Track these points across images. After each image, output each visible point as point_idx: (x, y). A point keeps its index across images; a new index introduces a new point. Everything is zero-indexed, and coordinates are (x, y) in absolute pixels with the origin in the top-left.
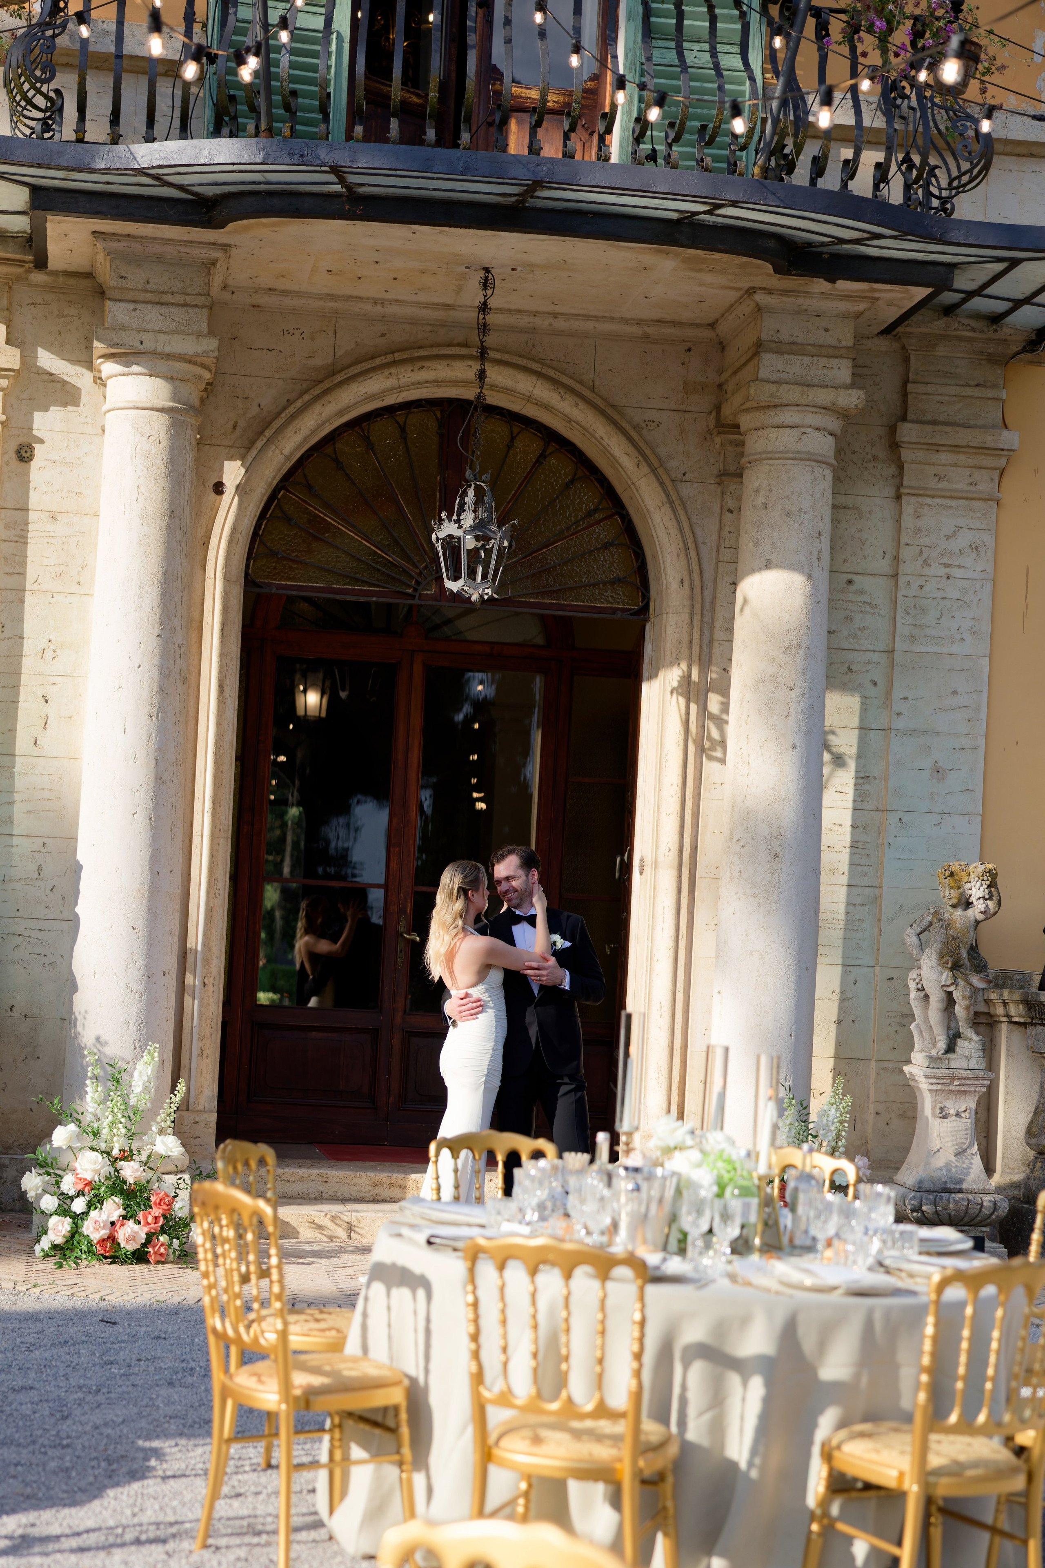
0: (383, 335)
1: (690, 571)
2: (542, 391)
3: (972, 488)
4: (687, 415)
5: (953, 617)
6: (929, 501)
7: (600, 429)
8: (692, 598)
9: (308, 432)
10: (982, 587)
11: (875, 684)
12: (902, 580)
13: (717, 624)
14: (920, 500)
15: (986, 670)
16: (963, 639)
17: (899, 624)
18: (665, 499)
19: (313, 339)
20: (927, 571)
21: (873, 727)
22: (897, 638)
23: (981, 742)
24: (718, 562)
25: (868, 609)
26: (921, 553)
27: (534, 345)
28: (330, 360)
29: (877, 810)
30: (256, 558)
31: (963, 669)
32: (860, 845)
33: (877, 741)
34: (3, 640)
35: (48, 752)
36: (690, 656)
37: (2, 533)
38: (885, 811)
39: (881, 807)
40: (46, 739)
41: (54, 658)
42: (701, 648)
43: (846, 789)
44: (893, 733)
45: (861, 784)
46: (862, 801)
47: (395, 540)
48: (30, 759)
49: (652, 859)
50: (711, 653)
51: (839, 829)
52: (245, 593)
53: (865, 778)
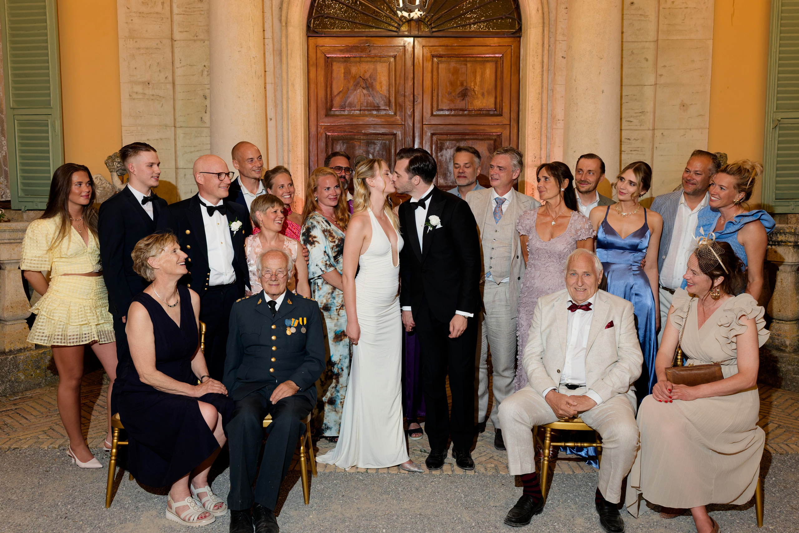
1: (542, 3)
5: (692, 18)
8: (543, 19)
11: (647, 60)
13: (558, 32)
15: (711, 47)
16: (697, 30)
17: (661, 25)
21: (646, 84)
22: (660, 33)
23: (708, 88)
25: (643, 18)
29: (649, 130)
30: (315, 19)
31: (697, 48)
32: (639, 149)
33: (649, 92)
34: (181, 67)
35: (208, 124)
36: (543, 51)
37: (176, 10)
38: (654, 129)
39: (651, 128)
40: (207, 118)
41: (208, 75)
42: (549, 46)
43: (631, 119)
44: (657, 85)
45: (640, 116)
46: (641, 125)
47: (387, 4)
48: (199, 129)
49: (526, 163)
50: (555, 48)
51: (628, 141)
52: (308, 37)
53: (642, 112)
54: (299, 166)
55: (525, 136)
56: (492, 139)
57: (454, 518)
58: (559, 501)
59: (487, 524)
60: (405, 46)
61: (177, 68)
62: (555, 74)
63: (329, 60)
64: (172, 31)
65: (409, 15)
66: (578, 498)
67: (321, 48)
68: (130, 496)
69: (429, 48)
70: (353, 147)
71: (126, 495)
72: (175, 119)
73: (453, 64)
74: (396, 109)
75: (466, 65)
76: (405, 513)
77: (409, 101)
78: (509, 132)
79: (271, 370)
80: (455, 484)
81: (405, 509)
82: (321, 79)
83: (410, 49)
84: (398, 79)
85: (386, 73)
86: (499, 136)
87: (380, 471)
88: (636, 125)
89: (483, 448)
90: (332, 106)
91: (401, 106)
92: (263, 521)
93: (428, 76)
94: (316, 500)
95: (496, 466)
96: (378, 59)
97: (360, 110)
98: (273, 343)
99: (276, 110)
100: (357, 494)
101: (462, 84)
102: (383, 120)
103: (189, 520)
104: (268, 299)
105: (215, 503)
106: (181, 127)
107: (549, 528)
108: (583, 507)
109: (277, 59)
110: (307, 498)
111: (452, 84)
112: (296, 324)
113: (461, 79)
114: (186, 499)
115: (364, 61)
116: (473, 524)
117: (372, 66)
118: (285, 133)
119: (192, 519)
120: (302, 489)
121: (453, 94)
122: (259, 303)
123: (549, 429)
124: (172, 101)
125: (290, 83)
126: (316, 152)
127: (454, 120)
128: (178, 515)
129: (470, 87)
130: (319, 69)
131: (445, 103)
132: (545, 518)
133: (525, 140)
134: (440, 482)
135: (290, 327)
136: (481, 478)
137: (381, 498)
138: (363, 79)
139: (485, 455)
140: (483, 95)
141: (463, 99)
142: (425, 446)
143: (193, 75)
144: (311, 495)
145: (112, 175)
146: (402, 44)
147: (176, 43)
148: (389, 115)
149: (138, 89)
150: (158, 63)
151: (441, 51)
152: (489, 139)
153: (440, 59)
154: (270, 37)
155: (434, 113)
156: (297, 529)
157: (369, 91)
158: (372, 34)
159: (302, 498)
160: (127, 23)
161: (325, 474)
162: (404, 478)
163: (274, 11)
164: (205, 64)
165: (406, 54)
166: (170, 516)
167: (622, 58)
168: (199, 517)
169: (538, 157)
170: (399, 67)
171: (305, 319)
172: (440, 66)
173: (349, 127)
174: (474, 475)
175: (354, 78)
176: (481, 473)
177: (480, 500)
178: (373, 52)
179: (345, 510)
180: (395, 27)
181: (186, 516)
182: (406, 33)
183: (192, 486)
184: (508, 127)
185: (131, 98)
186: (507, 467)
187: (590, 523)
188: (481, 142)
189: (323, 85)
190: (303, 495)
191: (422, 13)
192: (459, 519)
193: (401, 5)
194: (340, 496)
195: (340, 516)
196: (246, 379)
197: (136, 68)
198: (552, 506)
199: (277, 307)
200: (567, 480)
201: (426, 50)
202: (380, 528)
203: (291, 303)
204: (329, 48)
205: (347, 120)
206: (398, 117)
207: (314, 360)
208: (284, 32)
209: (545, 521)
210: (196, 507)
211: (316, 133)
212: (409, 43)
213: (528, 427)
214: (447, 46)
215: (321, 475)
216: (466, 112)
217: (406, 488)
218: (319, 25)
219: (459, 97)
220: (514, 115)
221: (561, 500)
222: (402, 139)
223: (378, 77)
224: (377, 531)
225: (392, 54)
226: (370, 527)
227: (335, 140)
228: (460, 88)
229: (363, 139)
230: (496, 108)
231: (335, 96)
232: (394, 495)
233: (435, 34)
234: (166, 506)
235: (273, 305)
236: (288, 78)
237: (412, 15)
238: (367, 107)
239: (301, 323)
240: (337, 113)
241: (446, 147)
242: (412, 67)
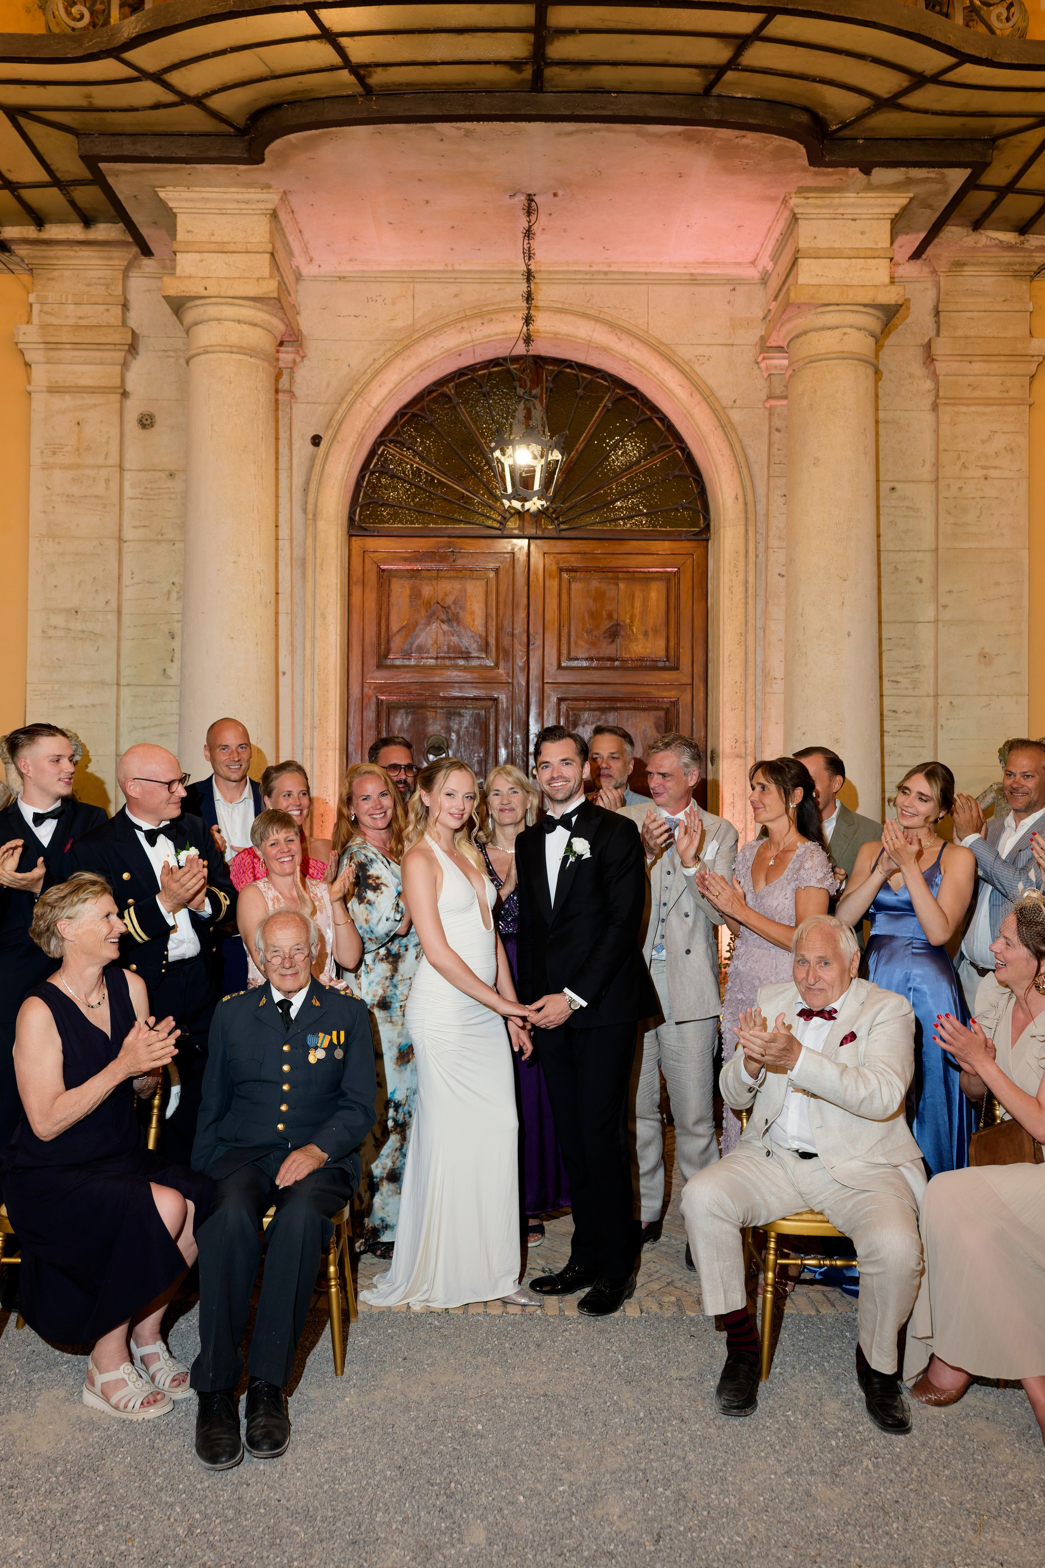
0: (456, 296)
1: (743, 488)
2: (601, 336)
3: (1005, 395)
4: (735, 348)
5: (992, 514)
6: (963, 409)
7: (655, 364)
8: (746, 512)
9: (392, 386)
10: (1018, 485)
11: (921, 581)
12: (942, 483)
13: (771, 534)
14: (956, 409)
15: (1026, 561)
16: (1002, 534)
17: (941, 524)
18: (717, 424)
19: (394, 304)
20: (966, 474)
21: (921, 620)
22: (940, 537)
23: (1025, 627)
24: (769, 477)
25: (911, 513)
26: (959, 457)
27: (592, 295)
28: (410, 322)
29: (928, 696)
30: (362, 507)
31: (1004, 562)
32: (913, 729)
33: (926, 633)
34: (133, 585)
35: (176, 681)
36: (746, 564)
37: (128, 491)
38: (936, 696)
39: (931, 693)
40: (174, 670)
41: (178, 599)
42: (757, 556)
43: (898, 678)
44: (940, 624)
45: (912, 673)
46: (914, 688)
47: (485, 485)
48: (160, 689)
49: (721, 750)
50: (767, 560)
51: (894, 714)
52: (351, 536)
53: (916, 667)
54: (331, 753)
55: (718, 706)
56: (662, 709)
57: (605, 1403)
58: (794, 1368)
59: (666, 1414)
60: (513, 553)
61: (127, 586)
62: (767, 602)
63: (385, 574)
64: (121, 525)
65: (523, 506)
66: (828, 1362)
67: (372, 555)
68: (16, 1360)
69: (554, 557)
70: (424, 721)
71: (10, 1358)
72: (118, 672)
73: (595, 584)
74: (498, 657)
75: (617, 585)
76: (517, 1393)
77: (521, 644)
78: (690, 696)
79: (280, 1127)
80: (607, 1335)
81: (518, 1385)
82: (371, 604)
83: (522, 557)
84: (501, 606)
85: (481, 597)
86: (675, 704)
87: (471, 1310)
88: (907, 688)
89: (654, 1265)
90: (388, 651)
91: (506, 652)
92: (261, 1416)
93: (552, 604)
94: (357, 1368)
95: (678, 1300)
96: (468, 573)
97: (437, 658)
98: (285, 1077)
99: (293, 658)
100: (430, 1356)
101: (610, 616)
102: (475, 675)
103: (126, 1407)
104: (277, 996)
105: (173, 1374)
106: (129, 685)
107: (778, 1422)
108: (837, 1379)
109: (297, 572)
110: (340, 1362)
111: (593, 615)
112: (326, 1044)
113: (609, 608)
114: (121, 1368)
115: (444, 577)
116: (642, 1415)
117: (457, 585)
118: (308, 699)
119: (131, 1405)
120: (330, 1346)
121: (596, 633)
122: (261, 1004)
123: (773, 1234)
124: (115, 642)
125: (318, 613)
126: (360, 729)
127: (596, 676)
128: (105, 1396)
129: (624, 621)
130: (367, 590)
131: (582, 647)
132: (771, 1402)
133: (718, 711)
134: (578, 1332)
135: (316, 1048)
136: (653, 1323)
137: (474, 1362)
138: (442, 607)
139: (658, 1279)
140: (646, 634)
141: (613, 641)
142: (551, 1261)
143: (153, 598)
144: (348, 1356)
145: (6, 769)
146: (509, 549)
147: (125, 545)
148: (486, 667)
149: (59, 620)
150: (94, 578)
151: (574, 561)
152: (657, 709)
153: (573, 574)
154: (287, 537)
155: (563, 664)
156: (323, 1424)
157: (453, 627)
158: (457, 533)
159: (331, 1364)
160: (45, 512)
161: (371, 1316)
162: (514, 1324)
163: (294, 495)
164: (175, 580)
165: (516, 565)
166: (91, 1399)
167: (879, 577)
168: (145, 1402)
169: (741, 740)
170: (503, 588)
171: (342, 1033)
172: (573, 585)
173: (418, 687)
174: (641, 1317)
175: (428, 604)
176: (652, 1313)
177: (653, 1366)
178: (460, 563)
179: (409, 1386)
180: (498, 522)
181: (120, 1400)
182: (516, 532)
183: (133, 1344)
184: (689, 688)
185: (46, 636)
186: (699, 1302)
187: (850, 1410)
188: (643, 714)
189: (374, 614)
190: (332, 1357)
191: (544, 502)
192: (616, 1403)
193: (510, 490)
194: (400, 1359)
195: (400, 1399)
196: (237, 1141)
197: (55, 586)
198: (781, 1378)
199: (294, 1012)
200: (807, 1327)
201: (549, 560)
202: (472, 1423)
203: (318, 1004)
204: (385, 555)
205: (415, 674)
206: (501, 671)
207: (353, 1106)
208: (310, 529)
209: (771, 1408)
210: (139, 1382)
211: (359, 696)
212: (521, 549)
213: (735, 1226)
214: (585, 553)
215: (365, 1318)
216: (617, 663)
217: (518, 1343)
218: (369, 517)
219: (605, 638)
220: (698, 669)
221: (797, 1367)
222: (507, 708)
223: (468, 604)
224: (467, 1427)
225: (491, 566)
226: (455, 1420)
227: (394, 707)
228: (606, 622)
229: (441, 708)
230: (667, 657)
231: (395, 635)
232: (497, 1357)
233: (564, 534)
234: (84, 1379)
235: (285, 1009)
236: (314, 605)
237: (528, 505)
238: (448, 652)
239: (335, 1041)
240: (398, 662)
241: (583, 721)
242: (526, 588)
